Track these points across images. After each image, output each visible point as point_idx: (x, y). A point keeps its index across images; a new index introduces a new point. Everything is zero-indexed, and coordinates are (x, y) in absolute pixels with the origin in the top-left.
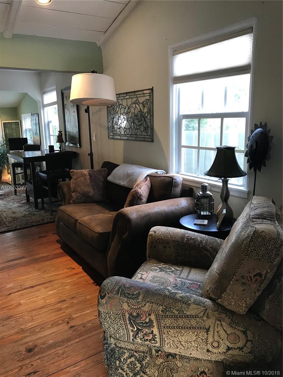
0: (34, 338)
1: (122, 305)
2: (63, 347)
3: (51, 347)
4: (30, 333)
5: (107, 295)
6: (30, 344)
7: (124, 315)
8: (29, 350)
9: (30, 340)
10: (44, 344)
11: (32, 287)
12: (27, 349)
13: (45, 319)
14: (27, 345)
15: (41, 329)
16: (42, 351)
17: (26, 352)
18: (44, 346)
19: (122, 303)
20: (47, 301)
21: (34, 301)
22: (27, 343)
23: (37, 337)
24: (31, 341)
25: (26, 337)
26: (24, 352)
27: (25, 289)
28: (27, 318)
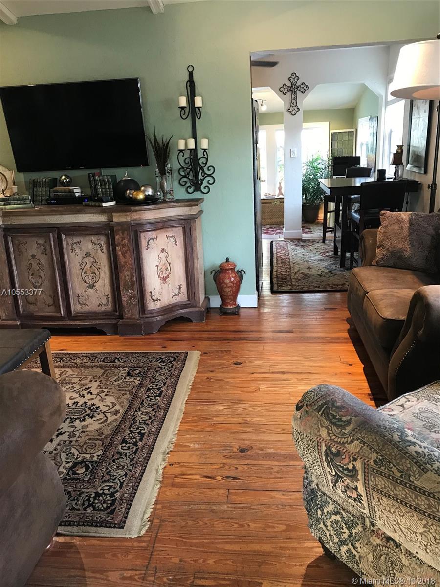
0: (254, 437)
1: (320, 429)
2: (282, 464)
3: (268, 456)
4: (253, 430)
5: (305, 406)
6: (247, 443)
7: (319, 445)
8: (242, 450)
9: (249, 438)
10: (262, 450)
11: (283, 373)
12: (240, 447)
13: (278, 420)
14: (243, 442)
15: (267, 430)
16: (256, 457)
17: (237, 449)
18: (260, 452)
19: (320, 426)
20: (292, 398)
21: (276, 391)
22: (244, 440)
23: (259, 438)
24: (249, 440)
25: (245, 432)
26: (235, 450)
27: (273, 373)
28: (259, 409)
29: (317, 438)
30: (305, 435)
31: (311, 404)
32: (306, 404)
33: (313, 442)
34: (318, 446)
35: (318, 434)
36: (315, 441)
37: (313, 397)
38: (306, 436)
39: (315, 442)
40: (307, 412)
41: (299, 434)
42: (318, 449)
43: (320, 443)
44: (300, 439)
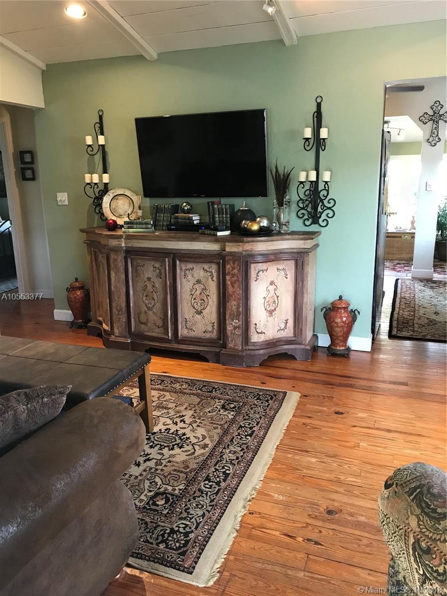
0: (345, 499)
1: (409, 516)
2: (373, 537)
3: (359, 525)
4: (345, 490)
5: (394, 486)
6: (336, 504)
8: (330, 512)
9: (340, 499)
10: (352, 516)
11: (389, 431)
12: (327, 508)
15: (361, 494)
16: (346, 523)
18: (350, 518)
19: (409, 513)
20: (395, 462)
21: (377, 451)
22: (334, 500)
23: (350, 501)
24: (339, 502)
25: (337, 492)
26: (322, 510)
27: (377, 429)
28: (356, 469)
29: (405, 526)
30: (391, 519)
31: (402, 485)
32: (396, 483)
33: (400, 529)
34: (405, 535)
35: (407, 522)
36: (402, 529)
37: (406, 476)
38: (393, 521)
39: (402, 531)
40: (396, 492)
41: (385, 516)
42: (405, 539)
43: (408, 533)
44: (385, 522)
